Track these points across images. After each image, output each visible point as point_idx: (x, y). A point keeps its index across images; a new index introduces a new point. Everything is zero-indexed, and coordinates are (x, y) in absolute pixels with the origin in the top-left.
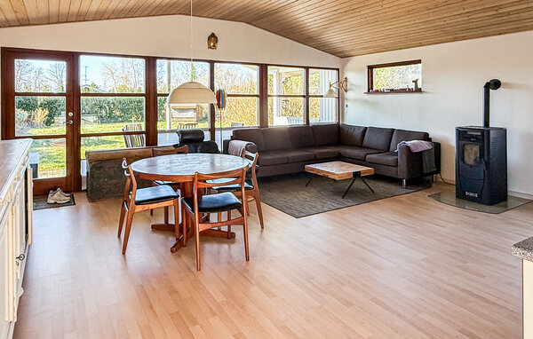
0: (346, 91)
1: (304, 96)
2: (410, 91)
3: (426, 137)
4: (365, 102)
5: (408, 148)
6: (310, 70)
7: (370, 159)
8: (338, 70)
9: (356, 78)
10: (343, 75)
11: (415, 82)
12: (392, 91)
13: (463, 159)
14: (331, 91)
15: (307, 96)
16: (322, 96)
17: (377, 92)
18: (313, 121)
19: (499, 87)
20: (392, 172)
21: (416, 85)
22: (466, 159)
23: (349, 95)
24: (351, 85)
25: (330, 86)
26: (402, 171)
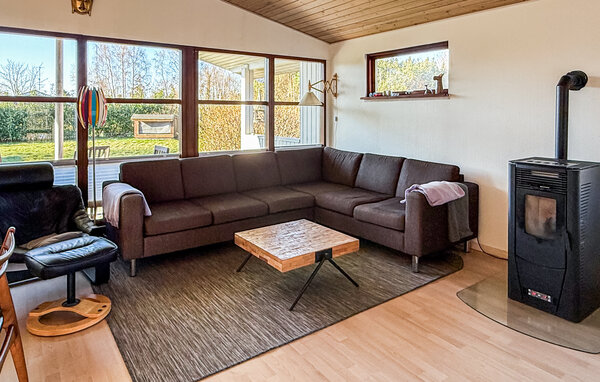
0: (336, 95)
1: (265, 103)
2: (430, 94)
3: (454, 174)
4: (363, 113)
5: (423, 198)
6: (276, 60)
7: (360, 213)
8: (324, 62)
9: (351, 75)
10: (331, 70)
11: (439, 79)
12: (403, 95)
13: (523, 225)
14: (310, 95)
15: (271, 103)
16: (297, 104)
17: (380, 96)
18: (281, 143)
19: (583, 85)
20: (394, 240)
21: (440, 84)
22: (530, 224)
23: (340, 102)
24: (343, 86)
25: (310, 86)
26: (412, 240)
